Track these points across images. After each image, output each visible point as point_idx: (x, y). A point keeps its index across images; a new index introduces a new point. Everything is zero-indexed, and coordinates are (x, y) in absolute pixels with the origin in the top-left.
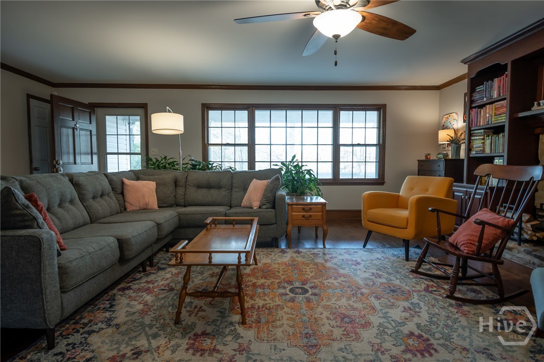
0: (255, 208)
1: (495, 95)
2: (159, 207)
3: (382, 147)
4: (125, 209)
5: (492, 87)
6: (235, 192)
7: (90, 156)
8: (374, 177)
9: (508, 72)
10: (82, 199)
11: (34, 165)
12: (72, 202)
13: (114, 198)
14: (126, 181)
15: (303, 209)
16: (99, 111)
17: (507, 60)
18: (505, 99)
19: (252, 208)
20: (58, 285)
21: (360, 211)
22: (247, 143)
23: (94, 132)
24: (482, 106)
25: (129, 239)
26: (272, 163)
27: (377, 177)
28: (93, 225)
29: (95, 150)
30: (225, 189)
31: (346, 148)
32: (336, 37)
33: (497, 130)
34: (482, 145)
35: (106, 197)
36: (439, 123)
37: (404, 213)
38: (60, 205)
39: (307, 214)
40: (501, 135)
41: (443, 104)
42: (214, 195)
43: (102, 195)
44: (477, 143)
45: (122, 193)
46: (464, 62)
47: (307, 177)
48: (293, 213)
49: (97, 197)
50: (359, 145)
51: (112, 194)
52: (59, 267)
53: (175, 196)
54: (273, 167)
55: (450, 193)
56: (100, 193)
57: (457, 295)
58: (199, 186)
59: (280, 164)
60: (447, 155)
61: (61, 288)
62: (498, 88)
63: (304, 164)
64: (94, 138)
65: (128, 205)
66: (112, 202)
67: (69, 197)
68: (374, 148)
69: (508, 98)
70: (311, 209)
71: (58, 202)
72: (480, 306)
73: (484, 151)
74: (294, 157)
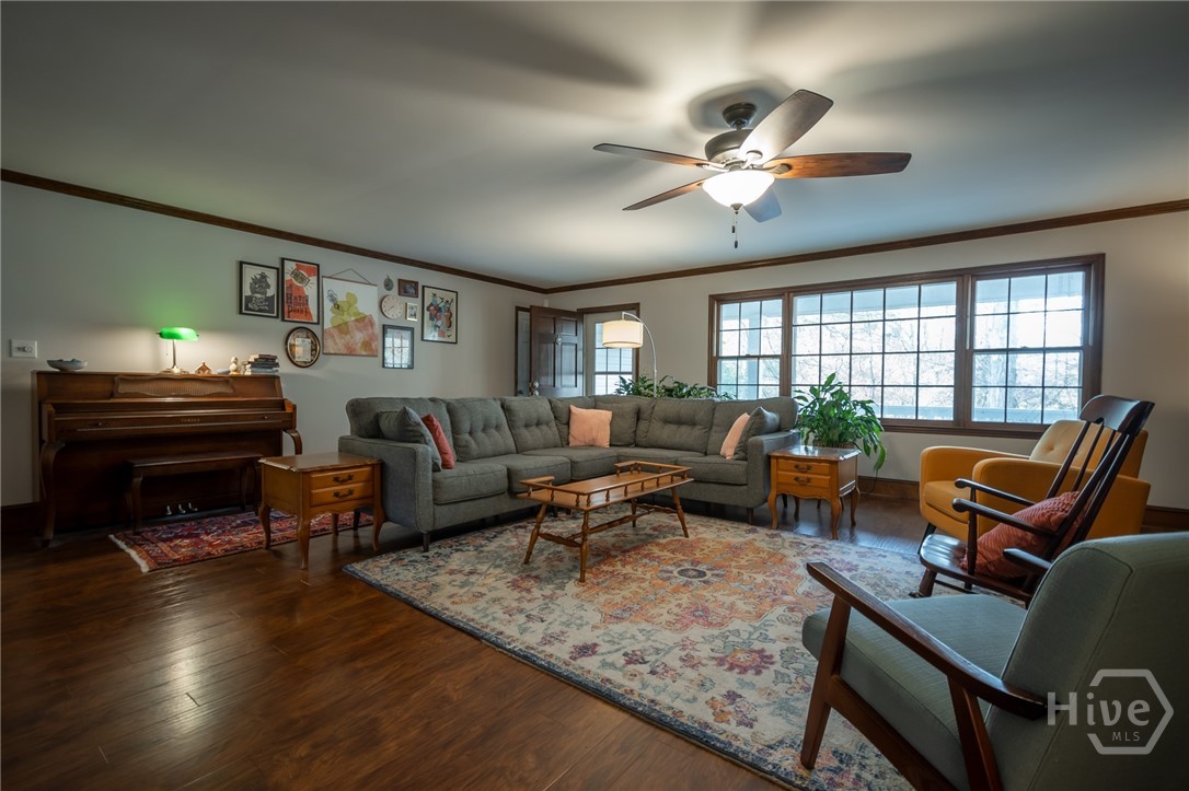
0: (729, 458)
2: (610, 445)
3: (1092, 351)
4: (568, 444)
6: (715, 431)
7: (574, 377)
10: (511, 427)
11: (520, 388)
12: (498, 428)
13: (555, 429)
14: (573, 408)
15: (797, 467)
16: (589, 318)
20: (431, 497)
22: (779, 353)
23: (580, 346)
25: (520, 471)
28: (520, 456)
29: (580, 369)
30: (701, 427)
31: (989, 357)
35: (544, 427)
38: (484, 430)
39: (806, 475)
42: (684, 434)
43: (538, 424)
45: (568, 424)
47: (860, 412)
48: (780, 472)
49: (531, 426)
50: (1025, 350)
51: (553, 423)
52: (433, 481)
53: (635, 432)
56: (535, 421)
61: (434, 500)
64: (580, 354)
65: (571, 439)
66: (551, 432)
67: (494, 422)
71: (482, 427)
74: (832, 377)
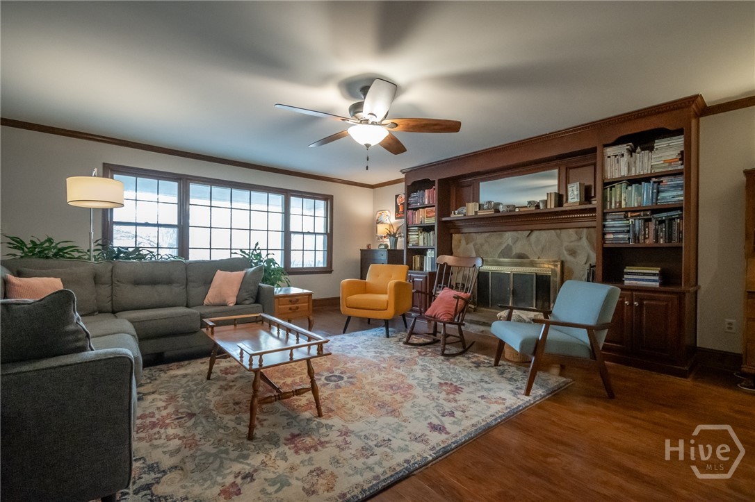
0: (232, 305)
1: (426, 203)
3: (329, 236)
5: (423, 196)
6: (193, 287)
8: (321, 265)
9: (436, 187)
15: (291, 301)
17: (435, 177)
18: (434, 206)
19: (226, 305)
21: (339, 298)
22: (176, 223)
24: (416, 209)
26: (233, 251)
27: (325, 266)
30: (178, 285)
31: (297, 235)
32: (368, 146)
33: (427, 229)
34: (418, 239)
36: (374, 218)
37: (384, 297)
39: (294, 305)
40: (431, 233)
41: (376, 201)
42: (163, 292)
44: (413, 237)
46: (401, 171)
50: (309, 233)
53: (96, 298)
54: (233, 256)
55: (409, 278)
57: (446, 352)
58: (137, 283)
59: (239, 252)
60: (386, 246)
62: (429, 196)
63: (269, 252)
68: (322, 237)
69: (437, 206)
70: (297, 300)
72: (458, 357)
73: (418, 243)
74: (257, 244)
